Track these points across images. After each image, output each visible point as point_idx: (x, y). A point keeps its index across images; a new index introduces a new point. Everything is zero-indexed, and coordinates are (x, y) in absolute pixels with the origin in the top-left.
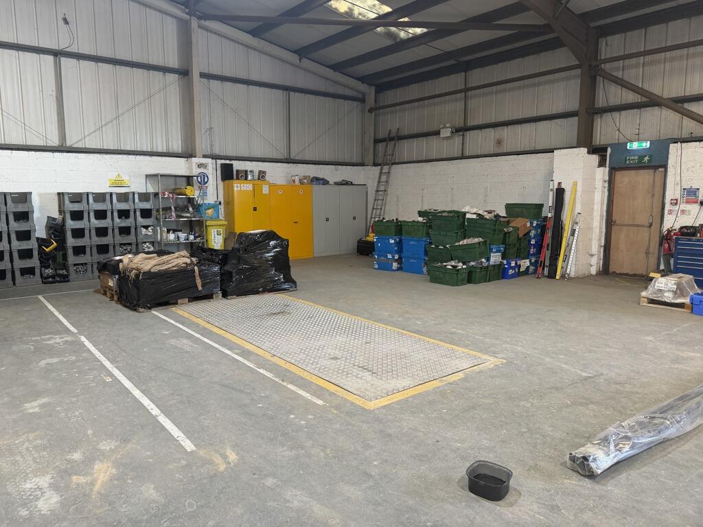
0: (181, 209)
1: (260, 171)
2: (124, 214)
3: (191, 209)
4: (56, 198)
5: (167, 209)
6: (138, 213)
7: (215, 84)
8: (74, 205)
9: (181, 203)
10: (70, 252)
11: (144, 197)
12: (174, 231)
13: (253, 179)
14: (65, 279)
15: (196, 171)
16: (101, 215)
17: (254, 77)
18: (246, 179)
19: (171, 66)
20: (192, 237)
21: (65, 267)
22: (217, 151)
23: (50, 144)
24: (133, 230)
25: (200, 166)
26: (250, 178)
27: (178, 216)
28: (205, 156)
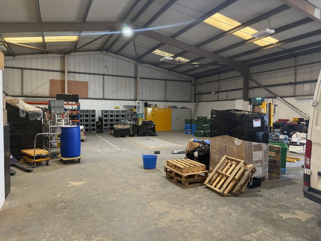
0: (132, 115)
1: (155, 104)
2: (117, 116)
3: (135, 115)
4: (101, 111)
5: (128, 115)
6: (121, 116)
7: (144, 80)
8: (105, 113)
9: (132, 113)
10: (104, 125)
11: (123, 111)
12: (130, 121)
13: (153, 107)
14: (102, 132)
15: (137, 105)
16: (111, 116)
17: (156, 77)
18: (151, 107)
19: (132, 76)
20: (134, 123)
21: (102, 129)
22: (144, 99)
23: (100, 98)
24: (119, 120)
25: (138, 103)
26: (152, 106)
27: (131, 117)
28: (140, 100)
